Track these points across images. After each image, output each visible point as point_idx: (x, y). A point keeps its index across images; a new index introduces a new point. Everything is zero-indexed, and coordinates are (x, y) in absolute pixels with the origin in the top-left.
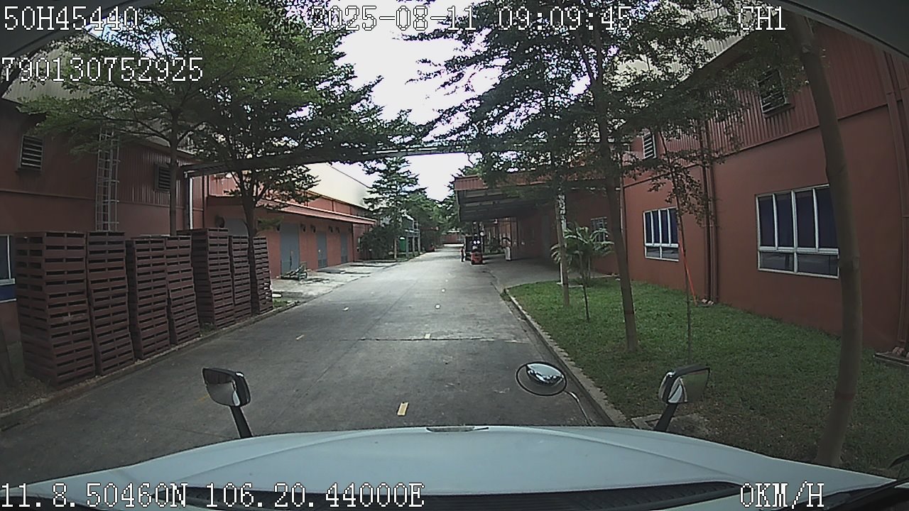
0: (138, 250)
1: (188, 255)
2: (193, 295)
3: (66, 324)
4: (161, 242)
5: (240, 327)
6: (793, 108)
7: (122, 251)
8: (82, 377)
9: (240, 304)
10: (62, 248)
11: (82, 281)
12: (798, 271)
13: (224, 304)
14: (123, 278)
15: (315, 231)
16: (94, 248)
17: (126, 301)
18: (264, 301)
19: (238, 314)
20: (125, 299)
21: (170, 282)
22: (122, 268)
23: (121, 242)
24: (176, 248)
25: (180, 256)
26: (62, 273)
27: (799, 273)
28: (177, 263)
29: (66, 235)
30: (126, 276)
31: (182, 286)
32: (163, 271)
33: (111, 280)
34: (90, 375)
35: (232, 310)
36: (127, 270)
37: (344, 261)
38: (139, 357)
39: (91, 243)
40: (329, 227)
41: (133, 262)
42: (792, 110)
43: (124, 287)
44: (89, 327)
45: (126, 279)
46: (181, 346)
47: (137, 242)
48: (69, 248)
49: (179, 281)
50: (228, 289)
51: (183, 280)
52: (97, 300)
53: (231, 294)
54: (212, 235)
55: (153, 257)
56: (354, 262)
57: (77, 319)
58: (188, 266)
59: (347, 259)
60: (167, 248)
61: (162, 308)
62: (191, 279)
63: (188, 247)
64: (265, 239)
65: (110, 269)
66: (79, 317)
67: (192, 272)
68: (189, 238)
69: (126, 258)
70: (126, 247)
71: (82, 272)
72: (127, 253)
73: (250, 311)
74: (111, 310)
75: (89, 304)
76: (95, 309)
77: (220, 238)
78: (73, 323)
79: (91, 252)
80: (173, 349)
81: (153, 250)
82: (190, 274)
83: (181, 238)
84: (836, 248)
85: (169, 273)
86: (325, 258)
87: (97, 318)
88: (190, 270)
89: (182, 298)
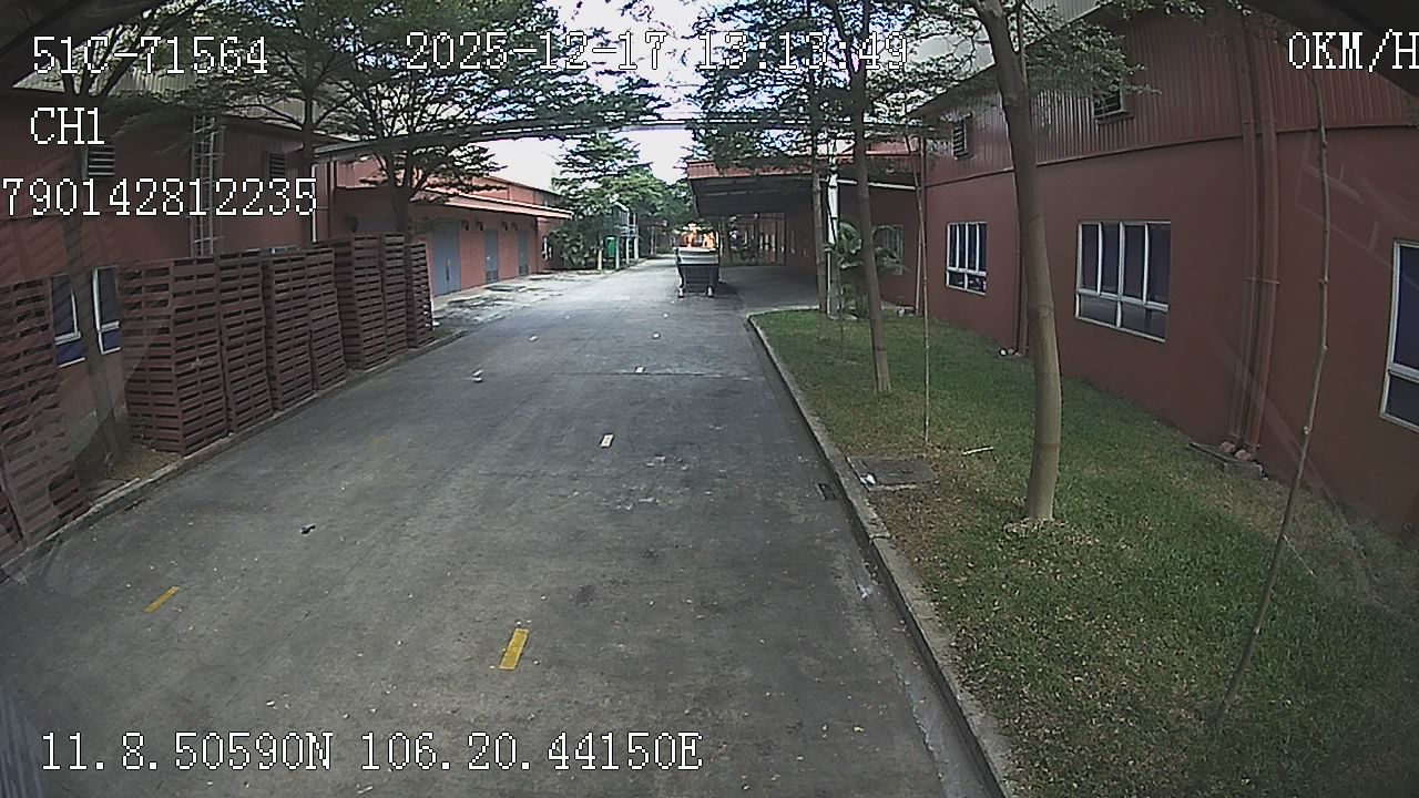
0: (277, 272)
1: (329, 273)
2: (337, 324)
3: (194, 371)
4: (302, 259)
5: (395, 365)
6: (1132, 118)
7: (256, 275)
8: (211, 437)
9: (393, 335)
10: (191, 278)
11: (213, 316)
12: (1122, 326)
13: (374, 335)
14: (258, 309)
15: (482, 229)
16: (225, 273)
17: (263, 336)
18: (422, 330)
19: (393, 348)
20: (262, 334)
21: (312, 309)
22: (257, 296)
23: (255, 265)
24: (316, 265)
25: (322, 275)
26: (191, 308)
27: (1123, 329)
28: (317, 285)
29: (195, 262)
30: (262, 306)
31: (325, 313)
32: (303, 296)
33: (246, 312)
34: (222, 433)
35: (383, 343)
36: (264, 298)
37: (523, 272)
38: (275, 409)
39: (222, 269)
40: (503, 223)
41: (269, 287)
42: (1130, 121)
43: (260, 319)
44: (220, 372)
45: (263, 309)
46: (323, 392)
47: (275, 262)
48: (199, 277)
49: (320, 307)
50: (378, 315)
51: (325, 306)
52: (231, 338)
53: (382, 322)
54: (358, 246)
55: (293, 280)
56: (538, 273)
57: (206, 364)
58: (331, 287)
59: (527, 271)
60: (310, 266)
61: (303, 343)
62: (333, 303)
63: (330, 262)
64: (423, 245)
65: (244, 298)
66: (209, 361)
67: (335, 295)
68: (330, 251)
69: (263, 282)
70: (263, 268)
71: (213, 304)
72: (264, 278)
73: (405, 344)
74: (245, 349)
75: (222, 344)
76: (228, 349)
77: (369, 248)
78: (202, 369)
79: (223, 280)
80: (315, 395)
81: (294, 270)
82: (334, 298)
83: (323, 252)
84: (1165, 303)
85: (310, 298)
86: (495, 269)
87: (230, 360)
88: (333, 293)
89: (324, 329)
